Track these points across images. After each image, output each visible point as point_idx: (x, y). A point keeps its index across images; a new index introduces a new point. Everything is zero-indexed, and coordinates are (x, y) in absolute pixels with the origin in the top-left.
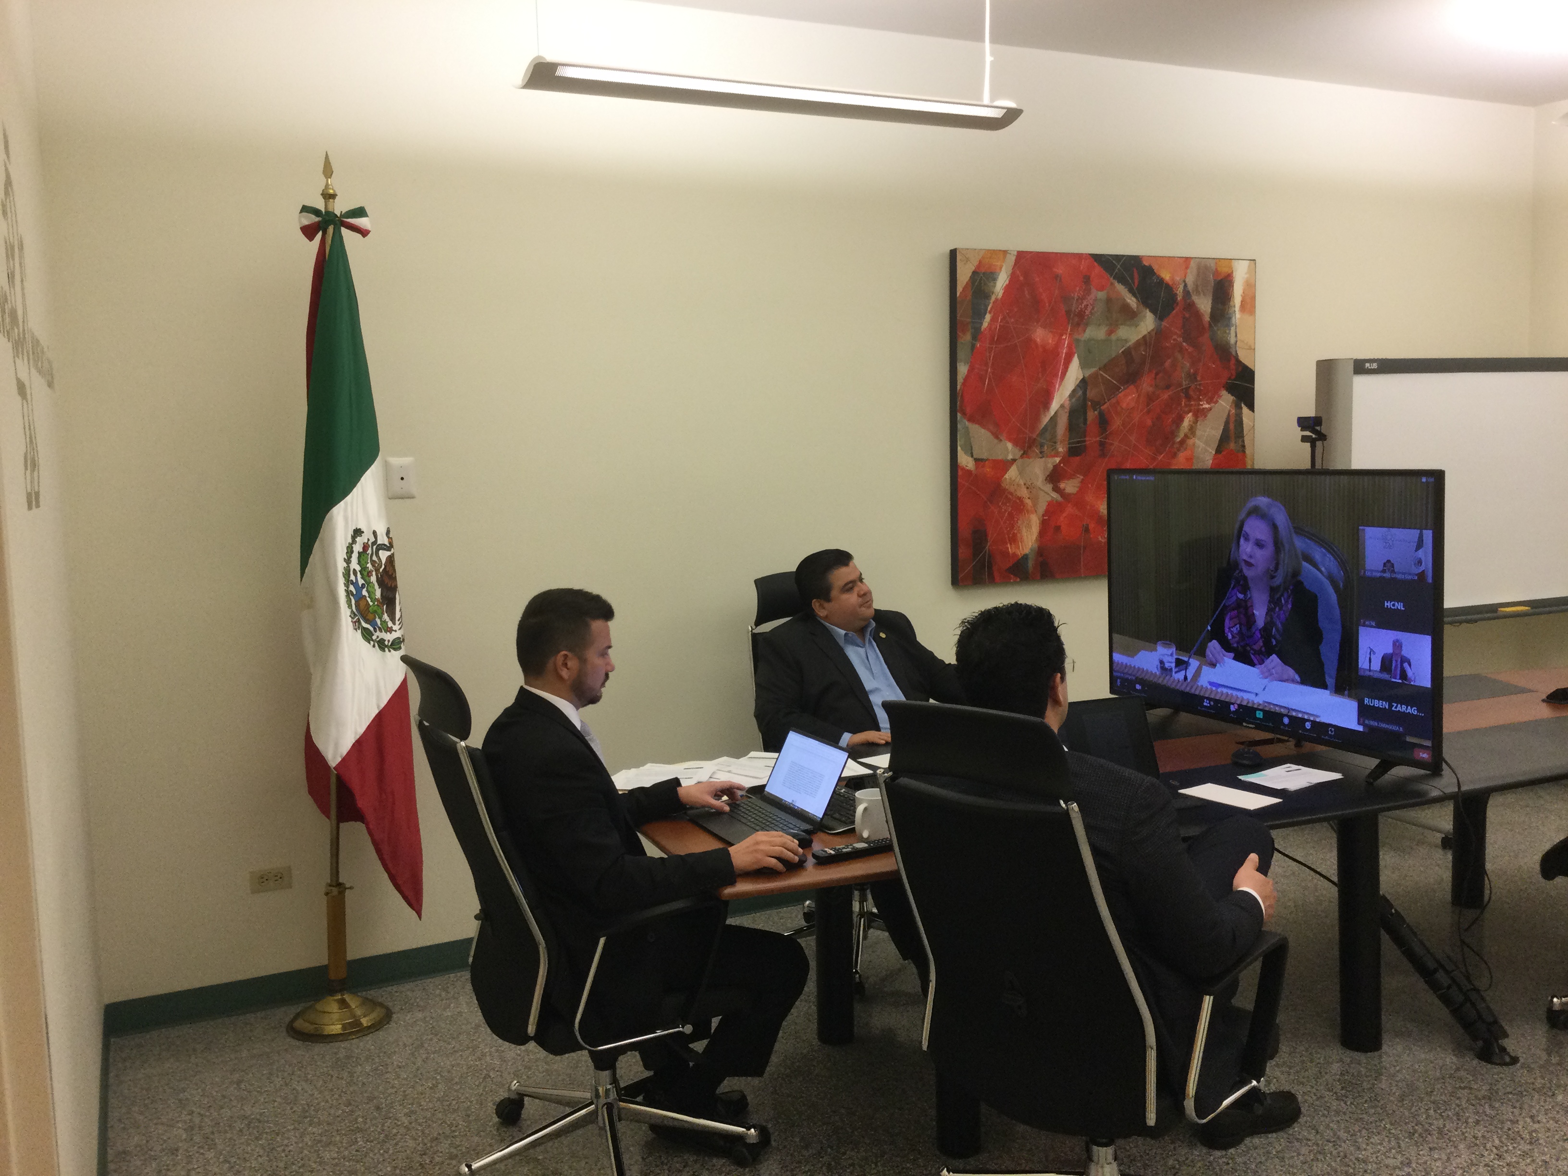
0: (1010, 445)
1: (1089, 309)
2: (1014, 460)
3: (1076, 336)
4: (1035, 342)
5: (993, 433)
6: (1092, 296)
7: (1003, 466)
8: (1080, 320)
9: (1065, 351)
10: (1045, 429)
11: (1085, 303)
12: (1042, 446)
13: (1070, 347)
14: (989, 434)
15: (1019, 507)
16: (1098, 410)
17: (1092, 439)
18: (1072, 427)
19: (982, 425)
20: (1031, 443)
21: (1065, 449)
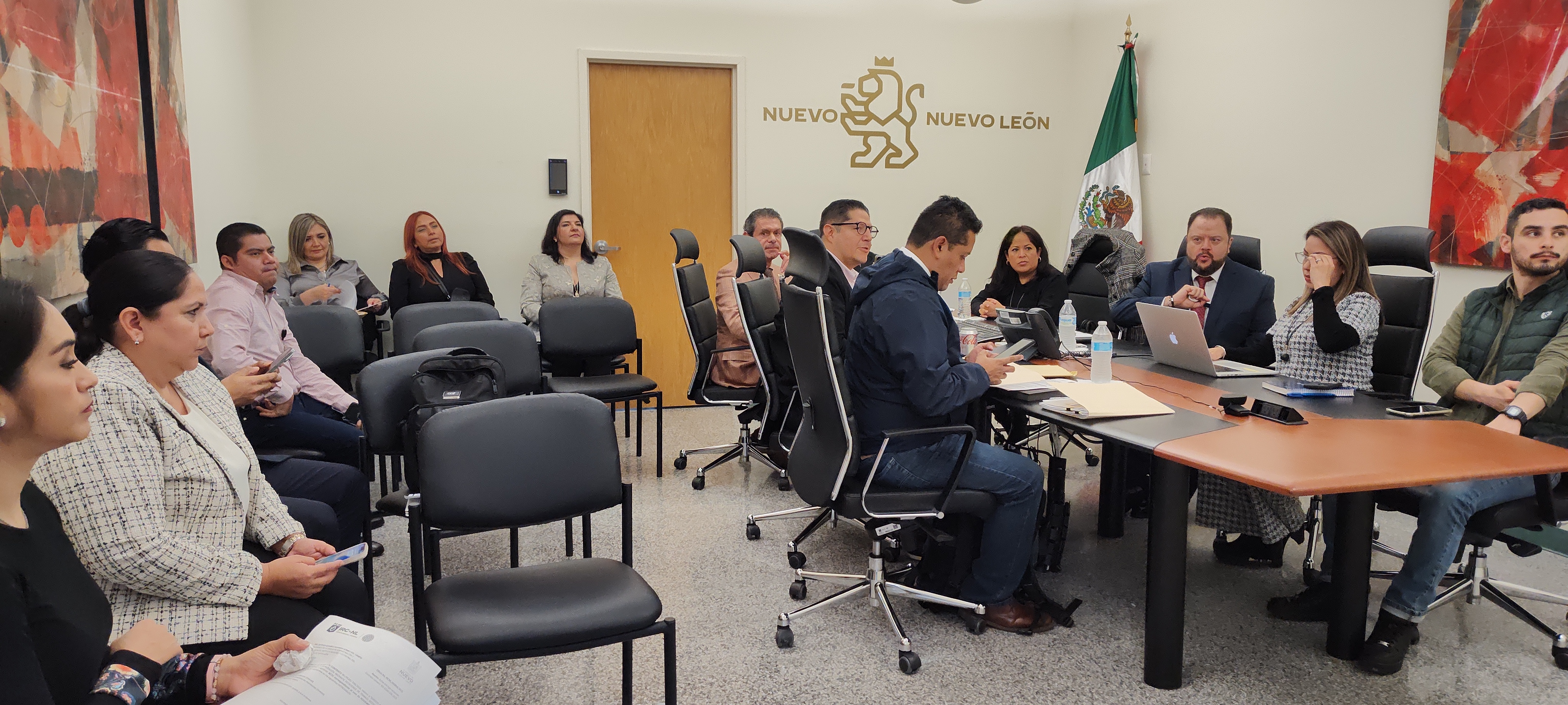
0: (1486, 139)
2: (1488, 154)
4: (1524, 39)
5: (1470, 129)
7: (1479, 158)
9: (1555, 45)
10: (1525, 123)
12: (1519, 139)
13: (1563, 38)
14: (1466, 129)
15: (1489, 196)
18: (1556, 120)
19: (1461, 122)
20: (1508, 137)
21: (1546, 143)
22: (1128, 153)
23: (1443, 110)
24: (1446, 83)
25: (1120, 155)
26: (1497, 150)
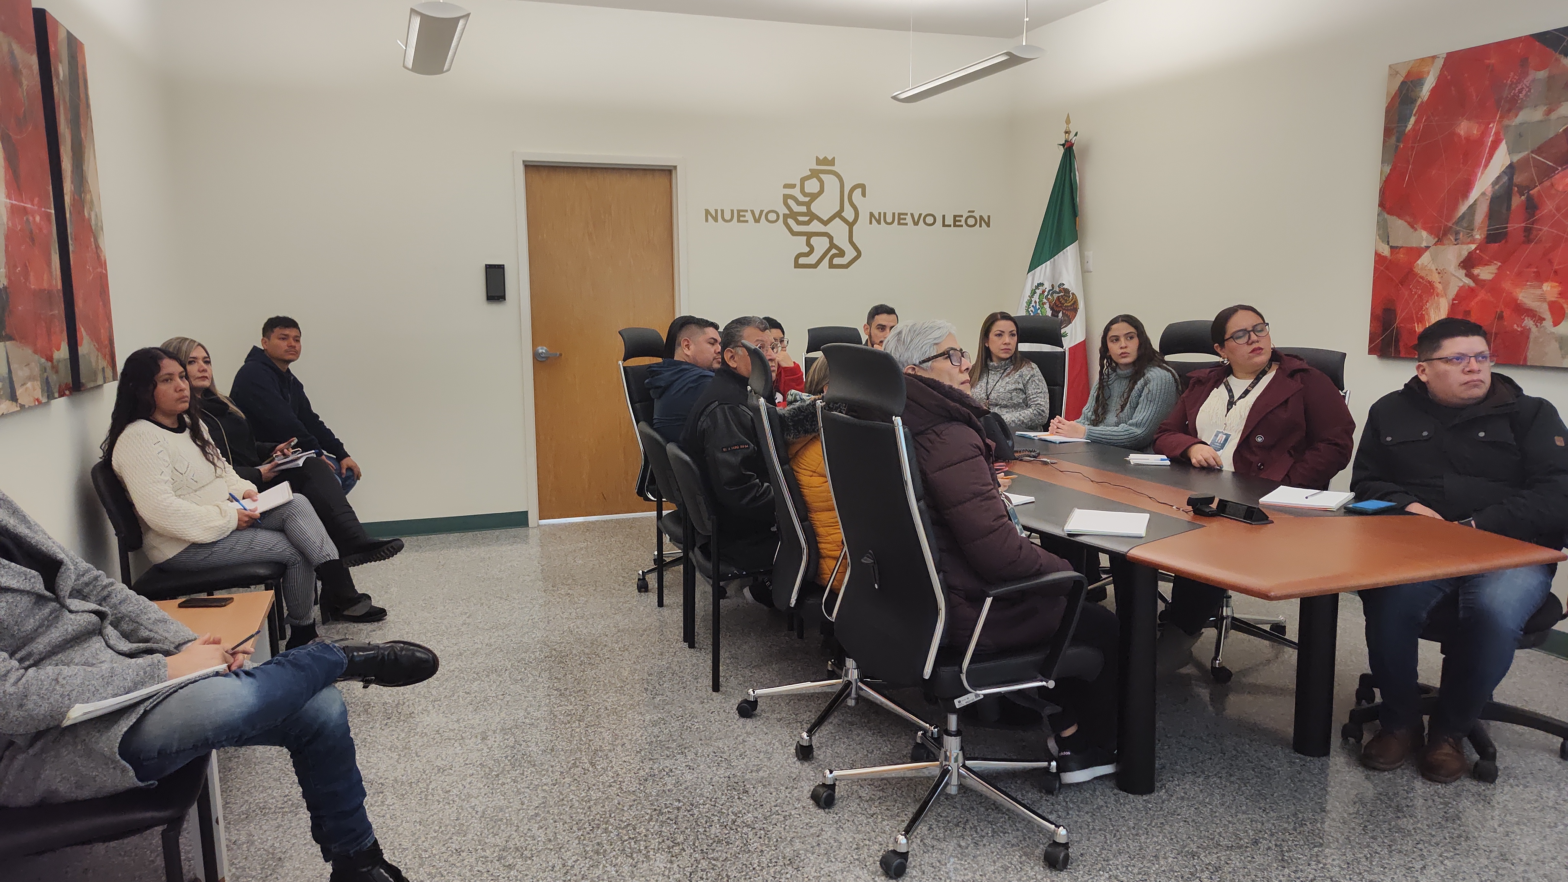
0: (1424, 234)
1: (1524, 92)
2: (1427, 248)
3: (1506, 122)
4: (1459, 136)
5: (1409, 223)
6: (1530, 78)
7: (1419, 252)
8: (1513, 105)
9: (1490, 140)
10: (1462, 217)
11: (1520, 87)
12: (1457, 233)
13: (1497, 134)
14: (1406, 224)
15: (1429, 289)
16: (1526, 195)
17: (1515, 226)
18: (1492, 214)
19: (1399, 216)
20: (1447, 231)
21: (1483, 236)
22: (1071, 251)
23: (1381, 205)
24: (1384, 179)
25: (1064, 253)
26: (1435, 244)
